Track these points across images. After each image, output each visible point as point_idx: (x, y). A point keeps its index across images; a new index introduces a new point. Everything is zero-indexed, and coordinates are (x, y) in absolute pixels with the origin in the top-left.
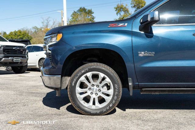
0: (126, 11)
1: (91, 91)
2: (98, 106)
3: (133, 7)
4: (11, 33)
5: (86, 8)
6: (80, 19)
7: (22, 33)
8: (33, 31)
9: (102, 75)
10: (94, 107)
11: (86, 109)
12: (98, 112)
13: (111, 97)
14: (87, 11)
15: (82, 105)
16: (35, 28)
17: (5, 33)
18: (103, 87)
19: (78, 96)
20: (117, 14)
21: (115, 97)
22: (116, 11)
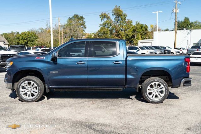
0: (108, 18)
1: (27, 90)
2: (31, 97)
3: (114, 15)
4: (22, 33)
5: (79, 15)
6: (73, 23)
7: (31, 33)
8: (40, 31)
9: (32, 83)
10: (29, 98)
11: (25, 99)
12: (31, 101)
13: (37, 93)
14: (79, 17)
15: (23, 97)
16: (41, 29)
17: (18, 33)
18: (33, 88)
19: (21, 93)
20: (101, 20)
21: (39, 93)
22: (100, 18)
